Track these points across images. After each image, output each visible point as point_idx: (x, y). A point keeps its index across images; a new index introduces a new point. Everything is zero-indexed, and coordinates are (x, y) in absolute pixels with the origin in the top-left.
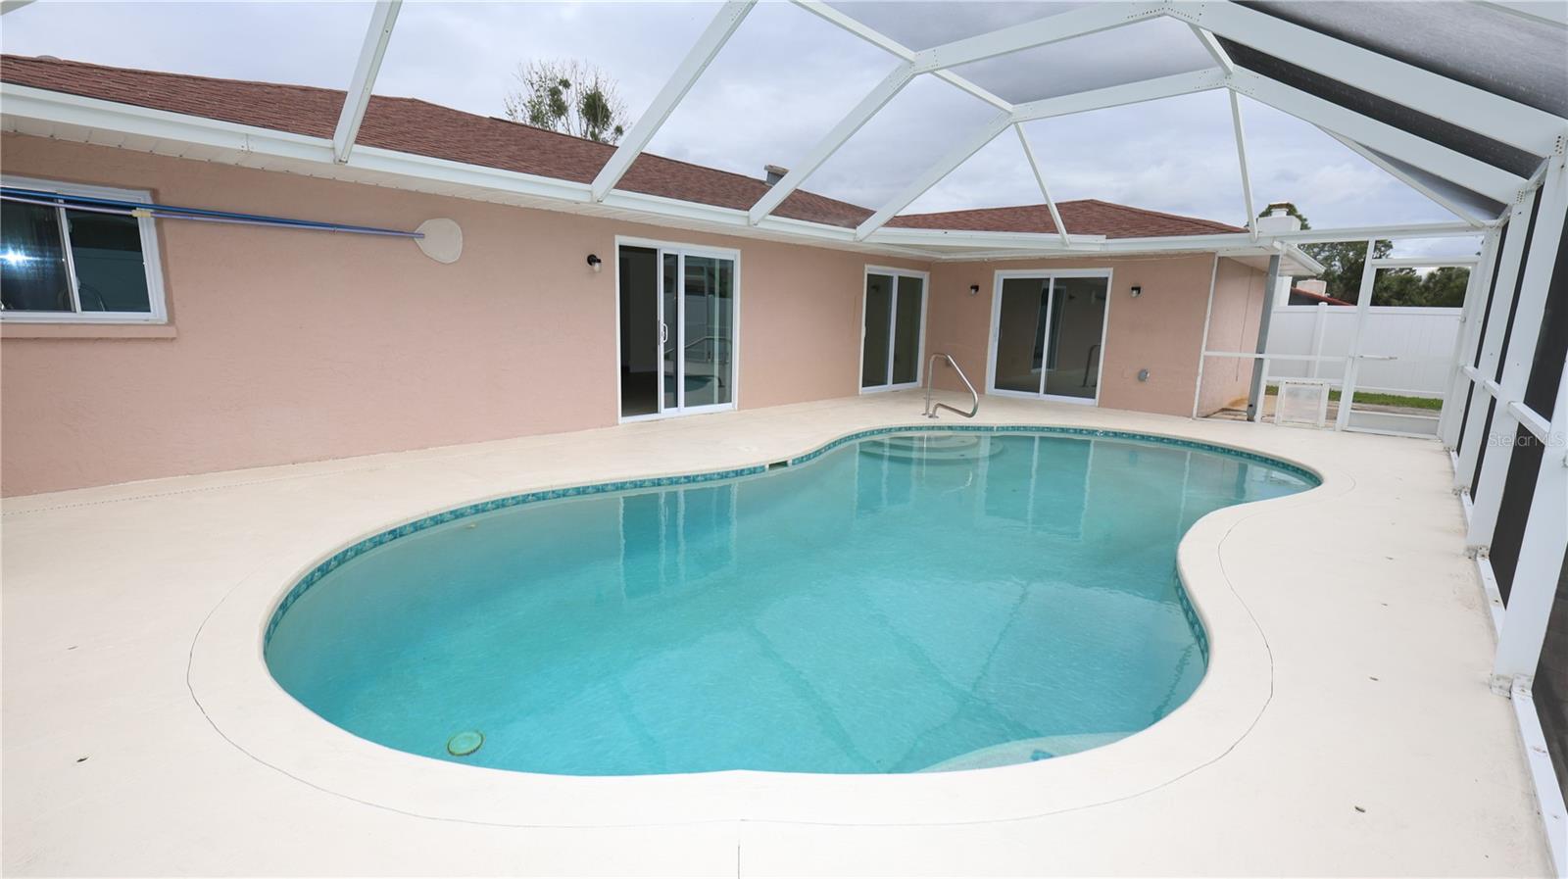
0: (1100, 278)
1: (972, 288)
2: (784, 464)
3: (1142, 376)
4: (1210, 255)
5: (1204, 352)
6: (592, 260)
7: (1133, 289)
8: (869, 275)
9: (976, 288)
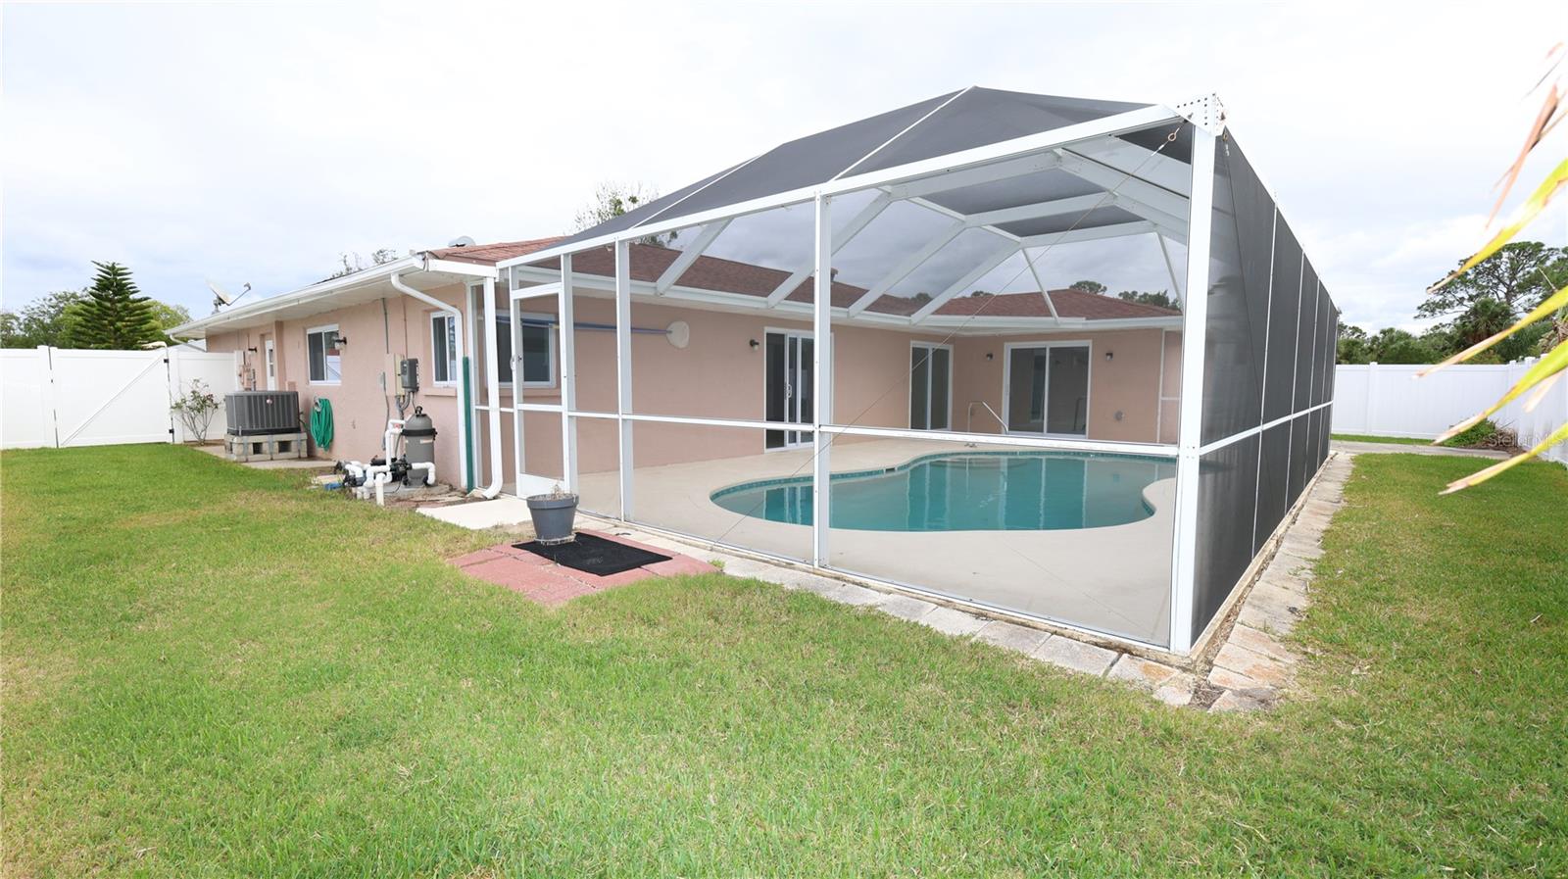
0: (1082, 348)
1: (988, 355)
2: (892, 470)
3: (1118, 417)
4: (1160, 330)
5: (1161, 398)
6: (753, 343)
7: (1108, 354)
8: (913, 348)
9: (991, 356)
